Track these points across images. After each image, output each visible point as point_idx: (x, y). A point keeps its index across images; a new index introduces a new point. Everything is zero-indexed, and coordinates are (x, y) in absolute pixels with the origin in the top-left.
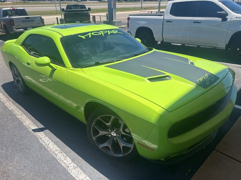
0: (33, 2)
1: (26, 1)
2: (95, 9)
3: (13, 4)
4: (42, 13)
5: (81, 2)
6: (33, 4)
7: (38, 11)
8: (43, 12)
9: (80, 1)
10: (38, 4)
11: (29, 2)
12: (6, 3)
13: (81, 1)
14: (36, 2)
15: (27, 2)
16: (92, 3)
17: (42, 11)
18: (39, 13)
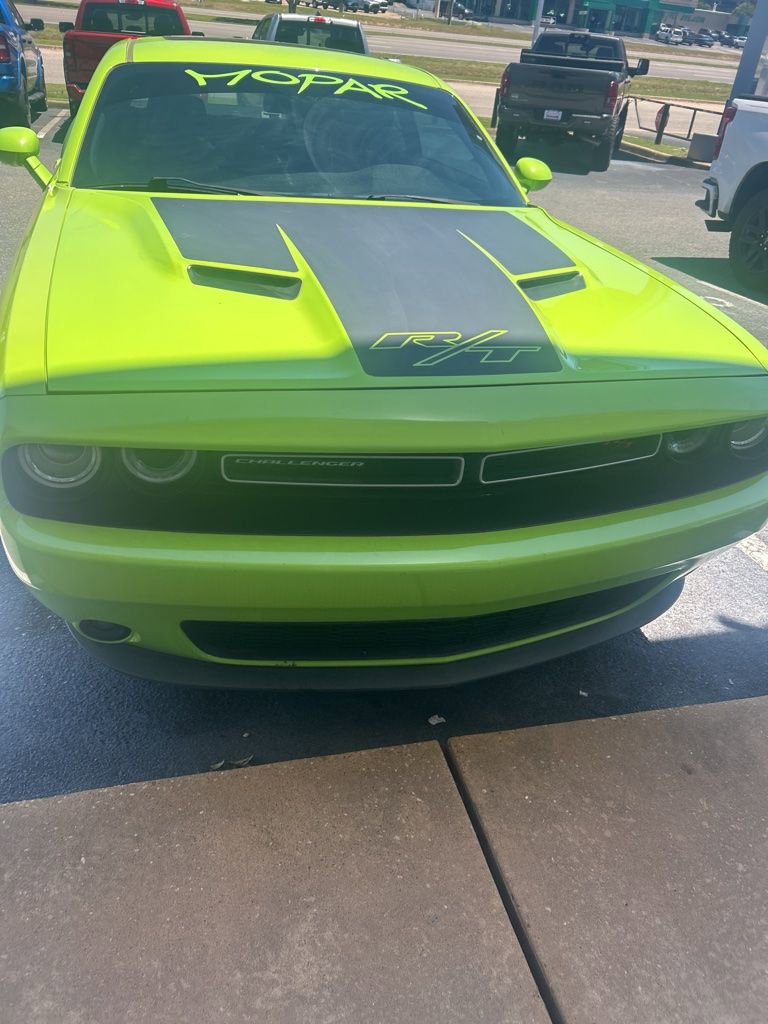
0: (479, 24)
1: (453, 19)
2: (719, 85)
3: (401, 22)
4: (481, 71)
5: (680, 47)
6: (475, 31)
7: (470, 63)
8: (488, 68)
9: (677, 43)
10: (491, 35)
11: (463, 24)
12: (380, 15)
13: (680, 43)
14: (491, 24)
15: (457, 20)
16: (730, 56)
17: (487, 64)
18: (471, 70)
